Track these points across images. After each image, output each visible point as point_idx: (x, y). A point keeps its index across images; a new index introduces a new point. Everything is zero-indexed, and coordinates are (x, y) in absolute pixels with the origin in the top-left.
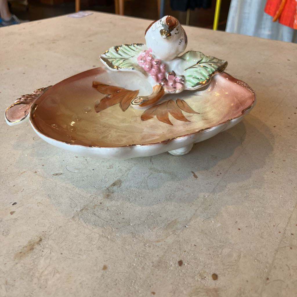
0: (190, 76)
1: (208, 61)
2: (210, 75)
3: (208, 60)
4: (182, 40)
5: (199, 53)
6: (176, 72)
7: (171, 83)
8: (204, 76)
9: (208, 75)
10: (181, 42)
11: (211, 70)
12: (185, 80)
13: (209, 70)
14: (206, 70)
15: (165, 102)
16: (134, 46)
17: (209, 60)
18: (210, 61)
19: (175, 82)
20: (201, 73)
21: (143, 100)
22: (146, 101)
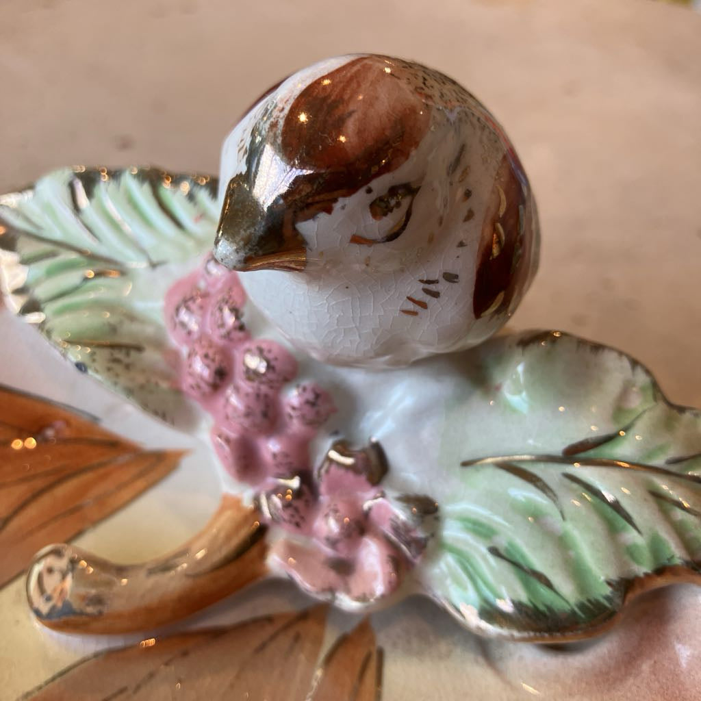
0: (480, 529)
1: (659, 461)
2: (626, 585)
3: (661, 449)
4: (443, 287)
5: (626, 363)
6: (396, 455)
9: (614, 575)
10: (427, 298)
11: (656, 546)
12: (431, 543)
13: (631, 537)
14: (613, 531)
15: (269, 619)
16: (191, 197)
17: (673, 453)
18: (674, 468)
19: (360, 526)
20: (562, 543)
21: (68, 597)
22: (82, 614)
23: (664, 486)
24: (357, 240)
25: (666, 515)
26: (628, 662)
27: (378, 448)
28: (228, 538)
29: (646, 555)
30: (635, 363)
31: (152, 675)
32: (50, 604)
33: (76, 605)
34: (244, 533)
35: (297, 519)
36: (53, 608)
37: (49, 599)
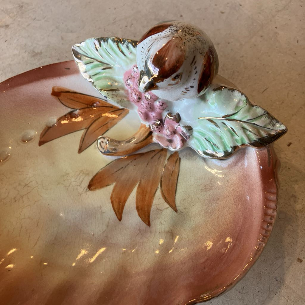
0: (203, 134)
1: (245, 120)
2: (235, 148)
3: (246, 117)
4: (190, 89)
5: (240, 94)
6: (182, 116)
7: (166, 132)
8: (224, 145)
9: (232, 146)
10: (187, 91)
11: (242, 139)
12: (191, 137)
15: (154, 151)
17: (249, 118)
18: (249, 121)
19: (174, 132)
21: (108, 149)
22: (112, 152)
23: (245, 125)
24: (169, 85)
25: (245, 133)
26: (236, 163)
27: (178, 114)
28: (144, 135)
29: (240, 141)
30: (242, 94)
31: (128, 164)
32: (104, 150)
33: (110, 151)
34: (147, 133)
35: (159, 130)
36: (105, 151)
37: (103, 149)
